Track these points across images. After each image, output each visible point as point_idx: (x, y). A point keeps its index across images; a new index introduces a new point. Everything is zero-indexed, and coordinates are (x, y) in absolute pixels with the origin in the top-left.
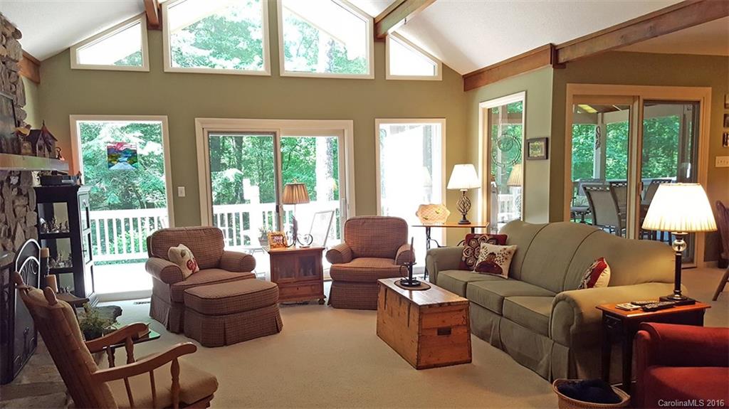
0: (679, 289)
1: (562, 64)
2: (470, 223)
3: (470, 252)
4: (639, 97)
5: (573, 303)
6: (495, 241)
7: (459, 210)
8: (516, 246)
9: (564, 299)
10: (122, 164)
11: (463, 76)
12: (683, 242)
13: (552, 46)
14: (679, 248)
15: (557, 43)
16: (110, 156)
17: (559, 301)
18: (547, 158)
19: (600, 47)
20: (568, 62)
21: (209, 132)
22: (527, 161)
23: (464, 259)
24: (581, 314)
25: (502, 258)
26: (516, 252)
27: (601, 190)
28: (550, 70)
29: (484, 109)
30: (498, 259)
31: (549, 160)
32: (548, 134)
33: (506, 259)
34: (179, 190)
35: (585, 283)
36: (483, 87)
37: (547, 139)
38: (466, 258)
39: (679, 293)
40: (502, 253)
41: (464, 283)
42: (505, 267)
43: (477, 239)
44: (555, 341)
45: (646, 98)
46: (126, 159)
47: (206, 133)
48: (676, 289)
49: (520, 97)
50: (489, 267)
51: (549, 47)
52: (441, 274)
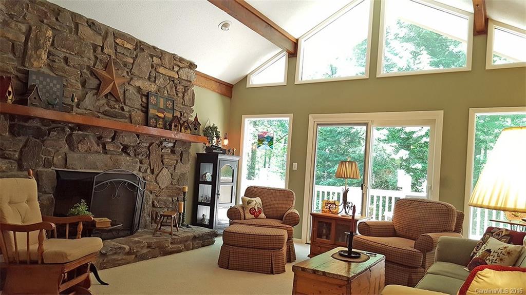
6: (509, 238)
10: (265, 146)
16: (259, 140)
21: (318, 124)
23: (471, 255)
30: (490, 258)
33: (501, 259)
34: (294, 165)
38: (474, 253)
46: (267, 143)
47: (316, 124)
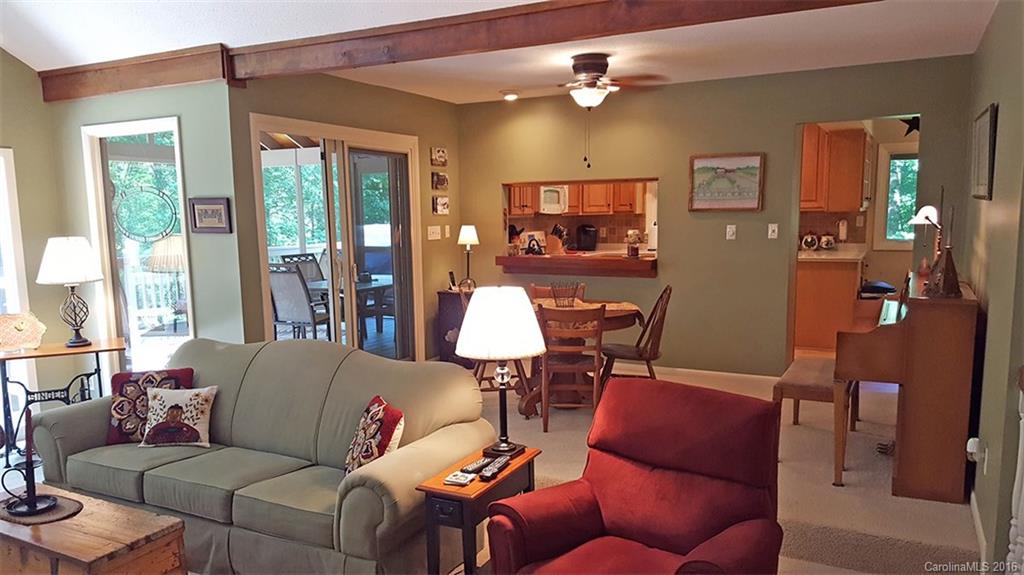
0: (506, 435)
1: (240, 80)
2: (90, 344)
3: (127, 407)
4: (343, 142)
5: (377, 489)
6: (173, 381)
7: (66, 321)
8: (215, 387)
9: (363, 482)
11: (39, 73)
12: (506, 369)
13: (224, 49)
14: (503, 378)
15: (231, 45)
17: (353, 488)
18: (231, 232)
19: (308, 62)
20: (251, 79)
22: (192, 235)
23: (115, 423)
24: (394, 505)
25: (194, 413)
26: (217, 397)
27: (283, 272)
28: (222, 87)
29: (91, 138)
30: (188, 415)
31: (235, 234)
32: (230, 192)
33: (202, 412)
35: (374, 445)
36: (84, 99)
37: (228, 200)
38: (120, 420)
39: (505, 441)
40: (195, 402)
41: (136, 474)
42: (202, 428)
43: (136, 382)
44: (347, 555)
45: (354, 144)
48: (502, 436)
49: (170, 125)
50: (173, 432)
51: (219, 49)
52: (76, 462)
